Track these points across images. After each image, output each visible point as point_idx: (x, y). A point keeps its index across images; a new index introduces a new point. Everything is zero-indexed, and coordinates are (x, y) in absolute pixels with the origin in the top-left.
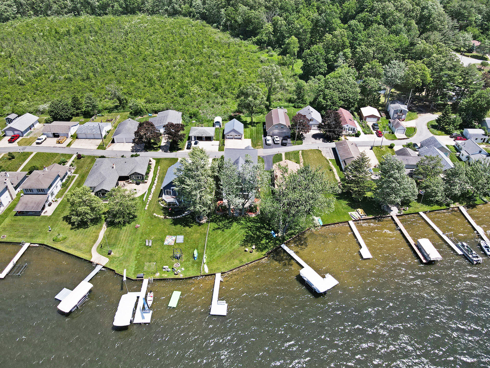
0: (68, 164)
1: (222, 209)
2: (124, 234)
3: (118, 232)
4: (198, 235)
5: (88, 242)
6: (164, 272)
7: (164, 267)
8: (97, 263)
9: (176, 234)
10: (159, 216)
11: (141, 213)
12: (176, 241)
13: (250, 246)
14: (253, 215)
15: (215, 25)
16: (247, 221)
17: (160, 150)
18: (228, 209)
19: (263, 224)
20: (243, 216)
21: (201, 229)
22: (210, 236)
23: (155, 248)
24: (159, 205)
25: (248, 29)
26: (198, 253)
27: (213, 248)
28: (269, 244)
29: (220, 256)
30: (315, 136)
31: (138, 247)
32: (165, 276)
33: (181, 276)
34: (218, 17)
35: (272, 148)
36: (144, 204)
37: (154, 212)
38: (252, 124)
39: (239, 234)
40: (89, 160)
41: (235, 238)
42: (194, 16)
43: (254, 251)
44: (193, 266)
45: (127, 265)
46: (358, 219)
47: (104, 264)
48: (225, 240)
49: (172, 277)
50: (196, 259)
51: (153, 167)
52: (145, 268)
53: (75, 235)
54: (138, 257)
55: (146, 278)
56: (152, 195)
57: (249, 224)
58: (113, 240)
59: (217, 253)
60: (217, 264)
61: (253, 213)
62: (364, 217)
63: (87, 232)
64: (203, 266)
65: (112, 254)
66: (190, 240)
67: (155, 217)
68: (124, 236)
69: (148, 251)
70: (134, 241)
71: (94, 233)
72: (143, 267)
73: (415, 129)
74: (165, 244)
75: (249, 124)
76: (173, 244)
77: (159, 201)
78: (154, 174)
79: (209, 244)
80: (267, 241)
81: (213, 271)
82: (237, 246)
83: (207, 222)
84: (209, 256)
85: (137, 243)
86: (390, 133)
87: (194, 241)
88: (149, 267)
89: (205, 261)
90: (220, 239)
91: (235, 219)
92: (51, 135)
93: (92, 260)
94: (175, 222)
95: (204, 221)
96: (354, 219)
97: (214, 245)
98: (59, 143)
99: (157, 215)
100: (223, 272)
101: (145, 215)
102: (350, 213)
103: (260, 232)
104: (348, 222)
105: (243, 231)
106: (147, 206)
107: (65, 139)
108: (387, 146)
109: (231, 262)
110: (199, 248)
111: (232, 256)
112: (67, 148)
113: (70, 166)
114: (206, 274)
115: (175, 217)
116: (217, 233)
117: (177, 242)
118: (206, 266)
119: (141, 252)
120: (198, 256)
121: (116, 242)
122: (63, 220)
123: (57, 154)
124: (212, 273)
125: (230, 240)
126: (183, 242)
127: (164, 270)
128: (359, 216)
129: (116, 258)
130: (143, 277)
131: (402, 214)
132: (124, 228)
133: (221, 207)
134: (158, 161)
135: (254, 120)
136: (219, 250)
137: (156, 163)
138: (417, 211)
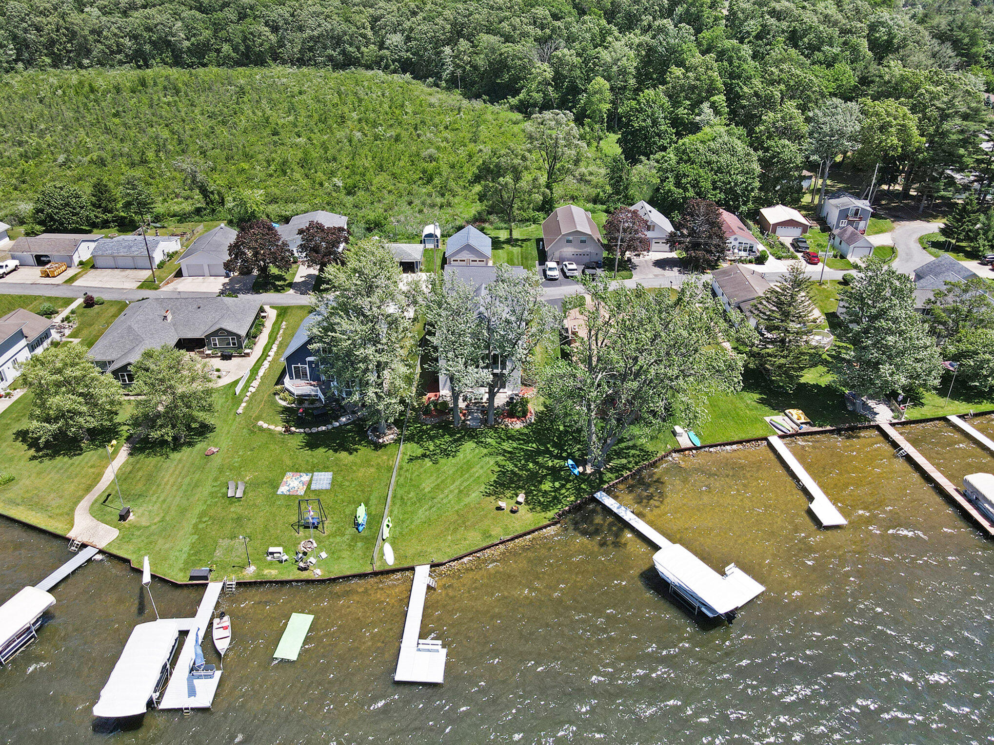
0: (57, 319)
1: (436, 409)
2: (171, 471)
3: (155, 466)
4: (373, 470)
5: (70, 488)
6: (271, 563)
7: (271, 550)
8: (85, 540)
9: (312, 469)
10: (272, 427)
11: (225, 421)
12: (310, 483)
13: (512, 498)
14: (517, 425)
15: (431, 79)
16: (500, 437)
17: (292, 291)
18: (452, 409)
19: (545, 445)
20: (492, 427)
21: (379, 456)
22: (402, 472)
23: (251, 503)
24: (274, 403)
25: (499, 81)
26: (368, 514)
27: (409, 503)
28: (563, 491)
29: (428, 522)
30: (661, 264)
31: (205, 502)
32: (272, 573)
33: (318, 573)
34: (436, 66)
35: (561, 285)
36: (236, 400)
37: (259, 418)
38: (510, 241)
39: (482, 467)
40: (113, 310)
41: (471, 477)
42: (387, 67)
43: (523, 510)
44: (351, 547)
45: (167, 546)
46: (792, 432)
47: (102, 545)
48: (442, 482)
49: (291, 578)
50: (361, 528)
51: (269, 324)
52: (218, 553)
53: (39, 474)
54: (201, 526)
55: (215, 580)
56: (259, 380)
57: (507, 446)
58: (140, 485)
59: (422, 514)
60: (420, 541)
61: (518, 418)
62: (806, 428)
63: (72, 464)
64: (382, 549)
65: (132, 517)
66: (347, 483)
67: (261, 429)
68: (171, 475)
69: (232, 509)
70: (196, 486)
71: (91, 467)
72: (211, 554)
73: (893, 250)
74: (279, 492)
75: (504, 243)
76: (301, 492)
77: (275, 394)
78: (270, 337)
79: (400, 492)
80: (557, 484)
81: (409, 560)
82: (475, 495)
83: (397, 441)
84: (399, 523)
85: (207, 489)
86: (835, 256)
87: (360, 485)
88: (229, 550)
89: (386, 533)
90: (428, 482)
91: (471, 434)
92: (32, 261)
93: (71, 535)
94: (313, 443)
95: (389, 437)
96: (780, 433)
97: (412, 494)
98: (48, 276)
99: (265, 426)
100: (436, 561)
101: (236, 424)
102: (768, 419)
103: (537, 463)
104: (766, 439)
105: (491, 461)
106: (244, 405)
107: (64, 268)
108: (835, 281)
109: (459, 536)
110: (373, 501)
111: (462, 521)
112: (65, 287)
113: (63, 321)
114: (387, 568)
115: (314, 430)
116: (421, 466)
117: (313, 487)
118: (388, 549)
119: (212, 513)
120: (369, 522)
121: (147, 490)
122: (16, 439)
123: (36, 298)
124: (406, 565)
125: (457, 483)
126: (328, 487)
127: (269, 558)
128: (795, 426)
129: (139, 528)
130: (206, 578)
131: (903, 420)
132: (175, 456)
133: (435, 405)
134: (283, 311)
135: (516, 235)
136: (427, 507)
137: (278, 316)
138: (941, 414)
